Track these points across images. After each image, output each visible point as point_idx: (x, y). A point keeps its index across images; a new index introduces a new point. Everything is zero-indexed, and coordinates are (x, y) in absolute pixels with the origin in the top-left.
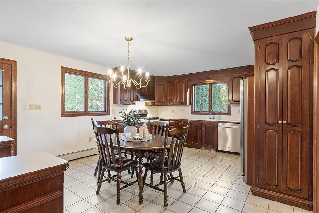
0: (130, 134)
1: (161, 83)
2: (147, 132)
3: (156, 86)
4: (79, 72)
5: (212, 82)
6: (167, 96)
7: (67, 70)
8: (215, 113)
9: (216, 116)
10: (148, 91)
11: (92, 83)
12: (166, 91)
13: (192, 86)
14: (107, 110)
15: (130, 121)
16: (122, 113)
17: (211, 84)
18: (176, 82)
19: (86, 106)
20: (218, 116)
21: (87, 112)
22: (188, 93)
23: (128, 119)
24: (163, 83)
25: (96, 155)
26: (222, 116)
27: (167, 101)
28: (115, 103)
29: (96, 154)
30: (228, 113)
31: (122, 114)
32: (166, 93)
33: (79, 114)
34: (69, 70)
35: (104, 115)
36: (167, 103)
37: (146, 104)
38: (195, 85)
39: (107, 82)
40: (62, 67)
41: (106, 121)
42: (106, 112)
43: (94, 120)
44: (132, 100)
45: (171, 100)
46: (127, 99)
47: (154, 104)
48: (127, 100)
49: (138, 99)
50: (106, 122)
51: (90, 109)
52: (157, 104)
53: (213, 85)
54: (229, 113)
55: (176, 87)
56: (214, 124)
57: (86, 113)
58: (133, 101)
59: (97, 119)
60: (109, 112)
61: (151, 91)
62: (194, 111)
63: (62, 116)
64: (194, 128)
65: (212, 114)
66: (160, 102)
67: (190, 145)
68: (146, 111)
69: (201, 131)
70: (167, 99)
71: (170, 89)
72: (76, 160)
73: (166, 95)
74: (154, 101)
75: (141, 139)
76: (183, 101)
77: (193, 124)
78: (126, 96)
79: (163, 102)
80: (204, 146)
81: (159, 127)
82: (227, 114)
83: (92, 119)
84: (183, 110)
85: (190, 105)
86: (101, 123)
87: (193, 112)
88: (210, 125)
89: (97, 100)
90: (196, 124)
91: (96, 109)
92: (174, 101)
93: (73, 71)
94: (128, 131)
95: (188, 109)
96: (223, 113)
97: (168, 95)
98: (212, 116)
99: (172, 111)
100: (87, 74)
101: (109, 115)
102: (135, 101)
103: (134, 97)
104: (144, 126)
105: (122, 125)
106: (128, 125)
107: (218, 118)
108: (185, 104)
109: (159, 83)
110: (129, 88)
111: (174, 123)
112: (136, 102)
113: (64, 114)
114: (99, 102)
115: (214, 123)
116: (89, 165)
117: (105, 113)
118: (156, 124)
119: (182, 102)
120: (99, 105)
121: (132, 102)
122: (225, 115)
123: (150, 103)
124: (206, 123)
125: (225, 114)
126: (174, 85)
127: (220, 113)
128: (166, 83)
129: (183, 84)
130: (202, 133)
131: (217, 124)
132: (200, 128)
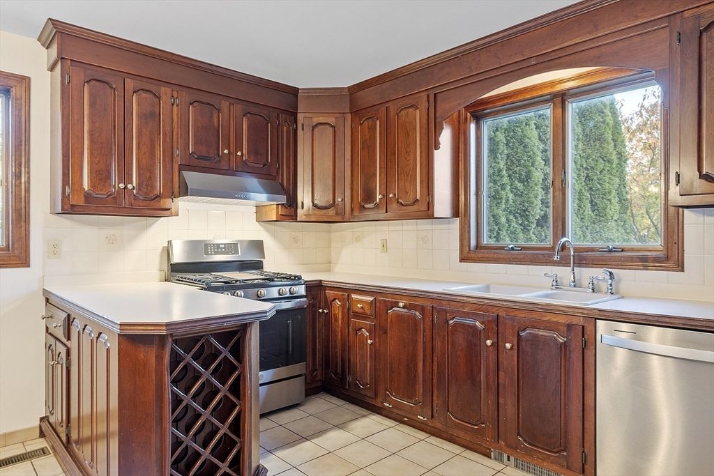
1: (322, 120)
5: (564, 86)
8: (583, 258)
9: (587, 274)
13: (466, 121)
14: (10, 244)
17: (560, 99)
18: (387, 108)
20: (599, 273)
24: (332, 120)
26: (627, 276)
27: (352, 200)
30: (667, 258)
32: (348, 164)
36: (352, 208)
38: (477, 117)
45: (369, 193)
47: (289, 216)
55: (387, 131)
56: (569, 326)
58: (158, 197)
60: (16, 251)
62: (478, 246)
64: (460, 339)
65: (564, 262)
67: (438, 425)
68: (258, 245)
69: (493, 357)
70: (352, 190)
71: (363, 143)
73: (348, 172)
76: (418, 197)
79: (336, 206)
80: (514, 447)
82: (656, 260)
84: (424, 239)
85: (456, 215)
87: (470, 253)
88: (550, 326)
90: (467, 315)
92: (380, 197)
95: (443, 234)
96: (632, 259)
97: (355, 172)
98: (565, 273)
99: (380, 246)
101: (24, 262)
102: (171, 197)
108: (427, 213)
109: (316, 120)
111: (366, 302)
115: (574, 321)
122: (646, 268)
123: (273, 208)
124: (520, 315)
125: (644, 260)
126: (378, 122)
127: (612, 259)
128: (349, 116)
129: (418, 112)
130: (501, 373)
131: (589, 329)
132: (489, 342)
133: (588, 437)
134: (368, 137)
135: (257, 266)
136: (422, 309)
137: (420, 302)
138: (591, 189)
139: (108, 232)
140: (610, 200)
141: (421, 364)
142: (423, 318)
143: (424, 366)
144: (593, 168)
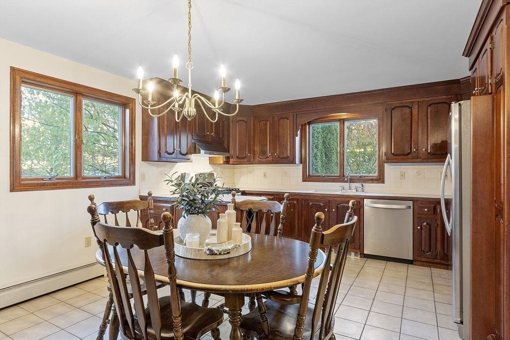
0: (196, 237)
2: (237, 229)
3: (231, 124)
4: (58, 84)
5: (345, 117)
6: (254, 144)
7: (27, 76)
8: (352, 180)
9: (354, 185)
10: (217, 133)
11: (94, 118)
12: (252, 135)
13: (305, 124)
14: (127, 174)
15: (195, 203)
16: (172, 181)
17: (342, 121)
18: (273, 117)
19: (78, 165)
20: (358, 185)
21: (80, 180)
22: (298, 139)
23: (191, 198)
24: (245, 119)
25: (102, 279)
26: (367, 186)
27: (254, 154)
28: (146, 158)
29: (103, 276)
31: (171, 183)
32: (252, 139)
33: (58, 183)
34: (31, 77)
35: (120, 185)
36: (254, 158)
37: (212, 161)
38: (309, 123)
39: (128, 111)
40: (13, 70)
41: (129, 202)
42: (127, 179)
43: (95, 201)
44: (184, 151)
45: (263, 152)
46: (174, 149)
47: (227, 162)
48: (173, 153)
49: (195, 151)
50: (128, 205)
51: (87, 173)
52: (235, 160)
53: (347, 124)
54: (380, 179)
55: (273, 127)
57: (77, 181)
58: (187, 154)
59: (104, 195)
60: (132, 178)
61: (223, 134)
62: (309, 175)
63: (13, 189)
64: (314, 210)
66: (240, 156)
69: (327, 215)
70: (254, 151)
71: (260, 131)
72: (51, 295)
73: (252, 143)
74: (227, 155)
75: (228, 253)
76: (289, 155)
77: (311, 201)
78: (171, 143)
79: (246, 157)
81: (257, 213)
82: (376, 180)
83: (91, 198)
84: (285, 173)
85: (301, 163)
86: (115, 207)
87: (307, 178)
89: (104, 155)
90: (317, 201)
91: (103, 171)
92: (269, 154)
93: (43, 80)
94: (189, 228)
95: (296, 170)
96: (368, 180)
97: (257, 143)
98: (346, 185)
99: (263, 175)
100: (81, 90)
101: (134, 183)
102: (191, 154)
103: (189, 145)
104: (229, 214)
105: (164, 207)
106: (189, 212)
107: (359, 189)
108: (293, 162)
109: (239, 119)
110: (189, 117)
112: (193, 157)
113: (18, 184)
114: (109, 158)
116: (84, 308)
117: (125, 181)
118: (250, 206)
119: (285, 156)
120: (108, 163)
121: (184, 156)
122: (373, 183)
123: (221, 158)
124: (338, 199)
125: (372, 180)
126: (268, 122)
127: (363, 180)
128: (252, 118)
129: (288, 121)
130: (330, 221)
131: (362, 202)
132: (326, 210)
133: (361, 237)
134: (263, 128)
135: (211, 184)
136: (297, 200)
137: (297, 197)
138: (325, 147)
139: (161, 169)
140: (333, 153)
141: (296, 221)
142: (298, 203)
143: (298, 221)
144: (326, 137)
